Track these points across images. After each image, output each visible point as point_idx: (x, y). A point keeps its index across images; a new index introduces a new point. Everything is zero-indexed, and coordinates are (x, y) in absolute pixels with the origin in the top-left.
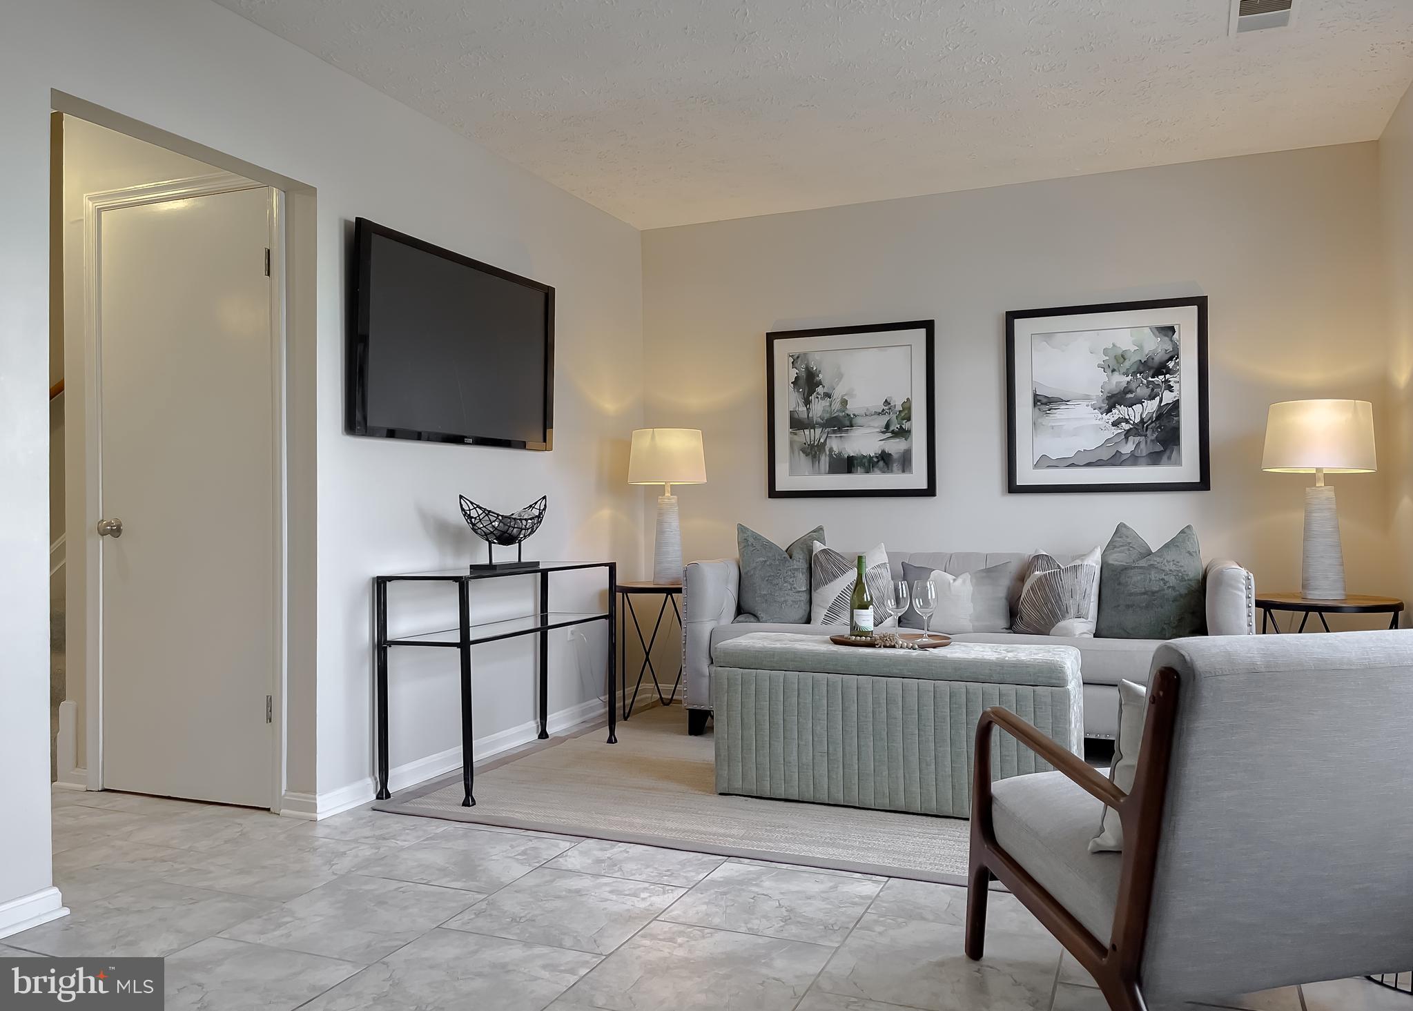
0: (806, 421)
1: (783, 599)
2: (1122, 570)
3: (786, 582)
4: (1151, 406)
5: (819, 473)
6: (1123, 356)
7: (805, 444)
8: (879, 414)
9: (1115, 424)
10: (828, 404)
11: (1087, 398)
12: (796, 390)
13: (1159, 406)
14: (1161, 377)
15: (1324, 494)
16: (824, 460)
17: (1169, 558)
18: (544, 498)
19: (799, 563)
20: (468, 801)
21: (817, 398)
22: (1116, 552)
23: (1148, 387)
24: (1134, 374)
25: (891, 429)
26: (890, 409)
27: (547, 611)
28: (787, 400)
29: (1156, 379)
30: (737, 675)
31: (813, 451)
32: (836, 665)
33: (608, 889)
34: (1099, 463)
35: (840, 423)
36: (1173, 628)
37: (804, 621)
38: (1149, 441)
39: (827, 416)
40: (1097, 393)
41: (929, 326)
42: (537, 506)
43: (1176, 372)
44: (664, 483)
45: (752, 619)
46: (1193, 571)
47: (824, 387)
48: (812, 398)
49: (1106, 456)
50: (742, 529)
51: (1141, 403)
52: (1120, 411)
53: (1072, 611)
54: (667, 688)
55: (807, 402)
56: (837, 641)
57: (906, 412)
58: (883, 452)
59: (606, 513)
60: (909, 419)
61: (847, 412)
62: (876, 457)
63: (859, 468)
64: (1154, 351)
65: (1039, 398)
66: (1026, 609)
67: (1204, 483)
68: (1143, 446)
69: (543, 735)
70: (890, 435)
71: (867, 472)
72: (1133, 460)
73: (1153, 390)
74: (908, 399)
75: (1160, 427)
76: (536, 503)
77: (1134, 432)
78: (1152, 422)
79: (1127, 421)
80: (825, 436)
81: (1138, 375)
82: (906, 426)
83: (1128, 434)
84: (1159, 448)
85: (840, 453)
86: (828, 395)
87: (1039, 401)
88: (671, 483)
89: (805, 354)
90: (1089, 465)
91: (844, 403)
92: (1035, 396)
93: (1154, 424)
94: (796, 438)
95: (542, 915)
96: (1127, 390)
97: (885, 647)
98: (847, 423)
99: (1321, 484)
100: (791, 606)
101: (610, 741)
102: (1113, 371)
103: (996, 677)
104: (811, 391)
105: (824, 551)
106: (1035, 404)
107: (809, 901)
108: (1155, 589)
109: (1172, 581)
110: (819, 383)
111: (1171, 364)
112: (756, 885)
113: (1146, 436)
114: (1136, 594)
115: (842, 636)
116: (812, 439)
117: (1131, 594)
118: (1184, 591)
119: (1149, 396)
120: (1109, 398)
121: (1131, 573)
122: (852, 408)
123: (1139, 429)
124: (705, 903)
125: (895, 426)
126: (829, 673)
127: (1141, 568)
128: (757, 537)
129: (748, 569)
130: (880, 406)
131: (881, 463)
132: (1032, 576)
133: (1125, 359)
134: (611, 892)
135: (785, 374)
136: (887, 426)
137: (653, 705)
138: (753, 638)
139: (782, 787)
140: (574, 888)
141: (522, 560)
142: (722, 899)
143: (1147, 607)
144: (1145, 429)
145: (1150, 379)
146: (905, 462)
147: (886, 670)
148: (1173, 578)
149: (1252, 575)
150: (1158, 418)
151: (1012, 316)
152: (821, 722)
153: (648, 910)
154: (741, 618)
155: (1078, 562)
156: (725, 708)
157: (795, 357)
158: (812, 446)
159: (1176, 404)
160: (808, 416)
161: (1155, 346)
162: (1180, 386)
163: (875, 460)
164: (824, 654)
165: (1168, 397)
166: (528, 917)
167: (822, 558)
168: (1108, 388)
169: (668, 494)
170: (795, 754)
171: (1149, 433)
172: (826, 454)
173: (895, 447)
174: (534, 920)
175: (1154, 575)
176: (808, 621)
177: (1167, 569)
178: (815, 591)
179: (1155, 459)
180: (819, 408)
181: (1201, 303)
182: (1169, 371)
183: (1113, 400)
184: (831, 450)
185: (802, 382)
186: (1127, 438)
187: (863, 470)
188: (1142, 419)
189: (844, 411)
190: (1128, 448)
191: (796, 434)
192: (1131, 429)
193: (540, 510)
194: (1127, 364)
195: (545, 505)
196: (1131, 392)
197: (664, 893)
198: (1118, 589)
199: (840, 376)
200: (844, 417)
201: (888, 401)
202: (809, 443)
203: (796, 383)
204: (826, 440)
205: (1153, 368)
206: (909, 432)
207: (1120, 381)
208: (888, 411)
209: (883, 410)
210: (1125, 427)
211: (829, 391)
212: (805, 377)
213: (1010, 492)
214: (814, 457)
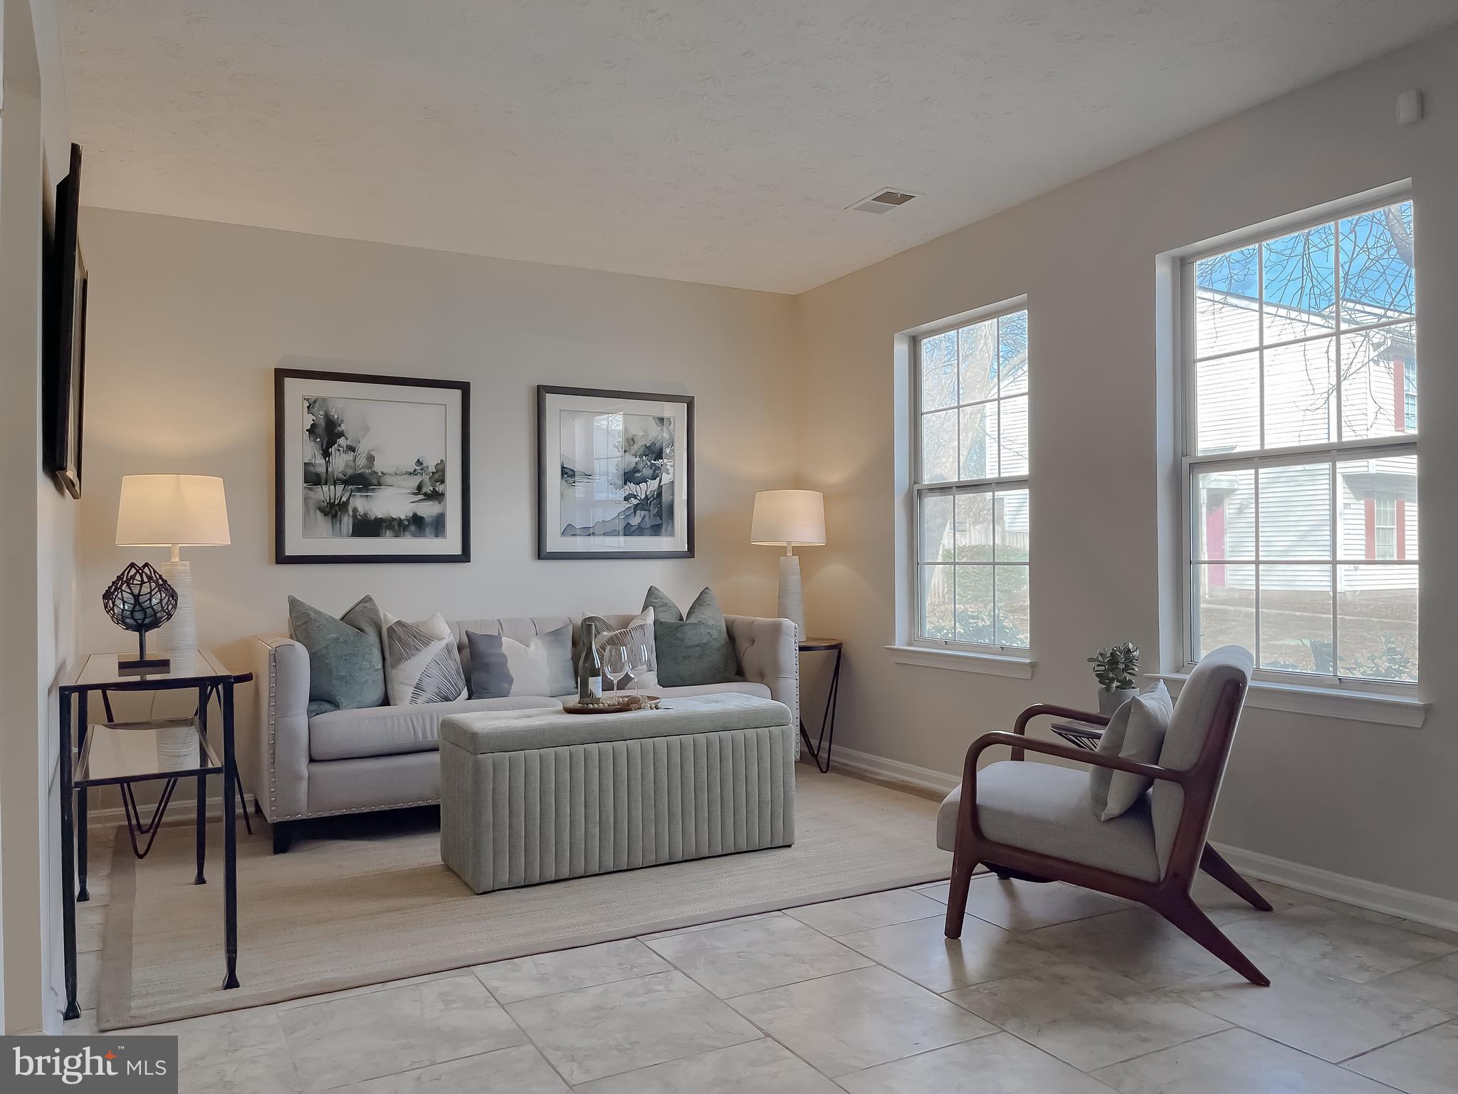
0: (325, 476)
1: (360, 680)
3: (365, 660)
4: (653, 485)
5: (341, 536)
6: (633, 440)
7: (323, 502)
8: (410, 474)
9: (626, 499)
10: (352, 459)
11: (605, 474)
12: (312, 439)
13: (659, 486)
14: (661, 461)
15: (793, 561)
16: (347, 522)
20: (232, 983)
21: (339, 450)
23: (651, 469)
24: (641, 456)
25: (424, 491)
26: (422, 469)
28: (300, 451)
29: (657, 462)
30: (504, 759)
31: (333, 511)
34: (614, 533)
35: (363, 481)
37: (378, 703)
38: (651, 515)
39: (350, 472)
40: (613, 470)
41: (464, 388)
43: (671, 457)
44: (170, 545)
45: (328, 706)
47: (347, 439)
48: (332, 450)
49: (619, 526)
50: (293, 603)
51: (646, 482)
52: (631, 488)
55: (326, 454)
57: (440, 474)
58: (415, 516)
60: (443, 482)
61: (374, 469)
62: (408, 520)
63: (388, 531)
64: (655, 438)
65: (566, 470)
67: (691, 552)
68: (647, 519)
70: (422, 496)
71: (397, 536)
72: (639, 531)
73: (654, 471)
74: (442, 461)
75: (659, 503)
77: (639, 507)
78: (654, 499)
79: (635, 497)
80: (347, 495)
81: (644, 457)
82: (440, 488)
83: (636, 507)
84: (658, 521)
85: (366, 515)
86: (351, 449)
87: (566, 473)
88: (180, 545)
89: (324, 400)
90: (606, 534)
91: (371, 459)
92: (563, 468)
93: (655, 501)
94: (311, 494)
96: (636, 470)
98: (375, 482)
99: (791, 555)
102: (625, 452)
104: (331, 443)
105: (398, 624)
106: (562, 475)
108: (705, 641)
110: (341, 434)
111: (668, 451)
113: (649, 510)
114: (692, 647)
115: (575, 706)
116: (332, 496)
119: (652, 476)
120: (622, 476)
122: (379, 466)
123: (643, 505)
125: (428, 489)
130: (412, 466)
131: (413, 528)
133: (634, 442)
135: (298, 421)
136: (420, 487)
143: (700, 657)
144: (648, 504)
145: (653, 462)
146: (438, 526)
149: (795, 624)
150: (659, 495)
151: (544, 391)
154: (317, 707)
156: (490, 799)
157: (311, 401)
158: (331, 505)
159: (671, 485)
160: (327, 469)
161: (656, 433)
162: (674, 469)
165: (666, 479)
168: (622, 467)
169: (177, 558)
171: (651, 508)
172: (349, 515)
173: (428, 510)
176: (385, 703)
178: (393, 667)
179: (656, 530)
180: (340, 462)
181: (689, 401)
182: (666, 456)
183: (625, 477)
184: (355, 510)
185: (320, 430)
186: (635, 512)
187: (392, 534)
188: (646, 496)
189: (370, 468)
190: (635, 521)
191: (311, 489)
192: (638, 504)
194: (636, 447)
196: (638, 471)
198: (674, 644)
199: (366, 429)
200: (371, 474)
201: (421, 460)
202: (328, 500)
203: (312, 431)
204: (349, 498)
205: (655, 452)
206: (442, 495)
207: (632, 460)
208: (420, 471)
209: (415, 470)
210: (635, 502)
211: (353, 444)
212: (323, 425)
213: (539, 558)
214: (334, 516)
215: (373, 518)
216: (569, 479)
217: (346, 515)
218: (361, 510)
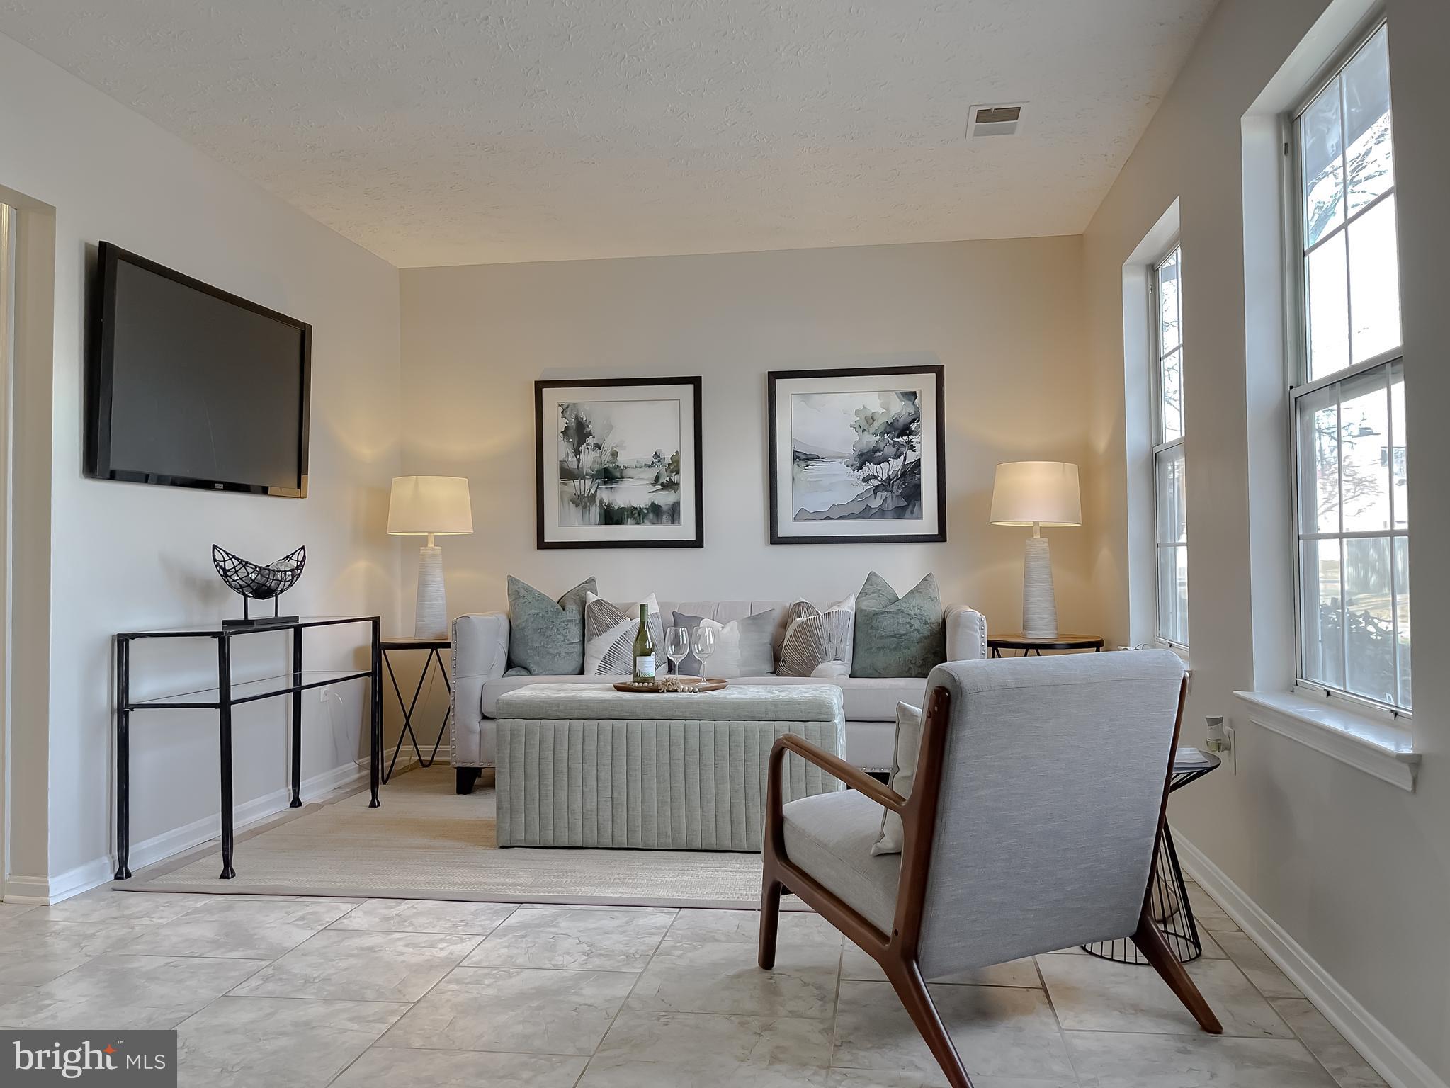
0: (576, 472)
1: (556, 651)
2: (874, 615)
3: (559, 634)
4: (897, 464)
5: (590, 524)
6: (872, 418)
8: (649, 466)
9: (866, 480)
10: (598, 455)
11: (841, 456)
12: (565, 440)
13: (904, 464)
14: (905, 438)
15: (1040, 544)
16: (595, 512)
17: (914, 603)
18: (303, 548)
19: (573, 612)
20: (227, 873)
21: (588, 448)
22: (868, 599)
23: (893, 446)
24: (882, 434)
25: (661, 481)
26: (659, 461)
27: (300, 670)
28: (557, 450)
29: (901, 439)
30: (521, 726)
31: (583, 502)
32: (622, 710)
33: (402, 943)
34: (852, 516)
35: (609, 476)
36: (919, 667)
37: (577, 672)
38: (894, 497)
39: (597, 467)
40: (849, 451)
41: (696, 382)
42: (295, 557)
43: (918, 433)
44: (427, 534)
45: (524, 672)
46: (934, 616)
47: (594, 438)
48: (582, 448)
49: (857, 509)
50: (512, 581)
51: (888, 461)
52: (870, 469)
53: (831, 655)
54: (426, 749)
55: (577, 452)
56: (619, 688)
57: (675, 464)
58: (653, 504)
59: (361, 565)
60: (678, 472)
61: (617, 463)
62: (647, 509)
63: (629, 519)
64: (899, 414)
65: (797, 454)
66: (788, 654)
67: (941, 536)
68: (889, 501)
69: (296, 803)
70: (659, 487)
71: (638, 523)
72: (881, 513)
73: (898, 449)
74: (677, 452)
75: (904, 484)
76: (293, 554)
77: (881, 487)
78: (897, 479)
79: (875, 478)
81: (886, 435)
82: (675, 478)
83: (876, 489)
84: (903, 503)
85: (610, 505)
86: (598, 447)
87: (798, 457)
88: (435, 534)
89: (575, 404)
90: (842, 518)
91: (615, 454)
92: (795, 452)
93: (899, 481)
95: (336, 973)
96: (876, 450)
97: (668, 691)
98: (618, 475)
99: (1037, 536)
100: (565, 657)
101: (373, 805)
102: (864, 431)
103: (771, 716)
104: (581, 442)
105: (598, 602)
106: (794, 460)
107: (607, 935)
108: (902, 631)
109: (917, 624)
110: (590, 434)
111: (913, 426)
112: (554, 926)
113: (892, 491)
114: (886, 637)
115: (625, 683)
116: (583, 490)
117: (882, 637)
118: (927, 633)
119: (895, 455)
120: (860, 456)
121: (881, 617)
122: (622, 460)
123: (886, 485)
124: (506, 947)
125: (664, 479)
126: (614, 719)
127: (890, 612)
128: (529, 590)
129: (519, 621)
130: (651, 460)
131: (651, 516)
132: (794, 621)
134: (407, 946)
135: (554, 423)
136: (657, 479)
137: (411, 768)
138: (534, 689)
139: (565, 835)
140: (367, 945)
141: (279, 615)
142: (522, 941)
143: (895, 649)
144: (891, 486)
145: (896, 439)
146: (674, 513)
147: (669, 714)
148: (917, 621)
149: (984, 616)
150: (903, 475)
151: (774, 376)
152: (606, 767)
153: (448, 958)
154: (511, 672)
155: (835, 609)
156: (508, 760)
157: (565, 407)
158: (582, 497)
159: (917, 464)
160: (578, 467)
161: (899, 409)
162: (921, 446)
163: (645, 511)
164: (609, 701)
165: (911, 457)
166: (322, 977)
167: (595, 608)
168: (859, 447)
169: (431, 545)
170: (580, 800)
171: (895, 488)
173: (665, 499)
174: (330, 979)
175: (902, 619)
176: (582, 672)
177: (912, 613)
178: (588, 641)
179: (900, 513)
180: (589, 459)
181: (939, 371)
182: (912, 433)
183: (864, 457)
184: (601, 501)
185: (572, 432)
186: (875, 493)
187: (633, 522)
188: (889, 476)
189: (614, 462)
190: (876, 503)
191: (565, 484)
192: (879, 484)
193: (298, 561)
194: (876, 425)
195: (304, 556)
196: (879, 450)
197: (462, 941)
198: (871, 633)
199: (610, 428)
200: (615, 468)
201: (658, 454)
202: (579, 493)
203: (565, 432)
204: (596, 491)
205: (898, 429)
206: (678, 484)
207: (870, 440)
208: (658, 464)
209: (653, 463)
210: (874, 483)
211: (600, 443)
212: (574, 427)
213: (772, 543)
214: (584, 507)
215: (616, 508)
216: (801, 463)
217: (594, 506)
218: (606, 501)
